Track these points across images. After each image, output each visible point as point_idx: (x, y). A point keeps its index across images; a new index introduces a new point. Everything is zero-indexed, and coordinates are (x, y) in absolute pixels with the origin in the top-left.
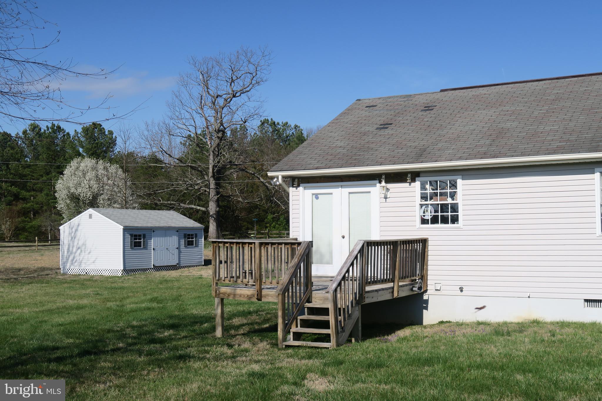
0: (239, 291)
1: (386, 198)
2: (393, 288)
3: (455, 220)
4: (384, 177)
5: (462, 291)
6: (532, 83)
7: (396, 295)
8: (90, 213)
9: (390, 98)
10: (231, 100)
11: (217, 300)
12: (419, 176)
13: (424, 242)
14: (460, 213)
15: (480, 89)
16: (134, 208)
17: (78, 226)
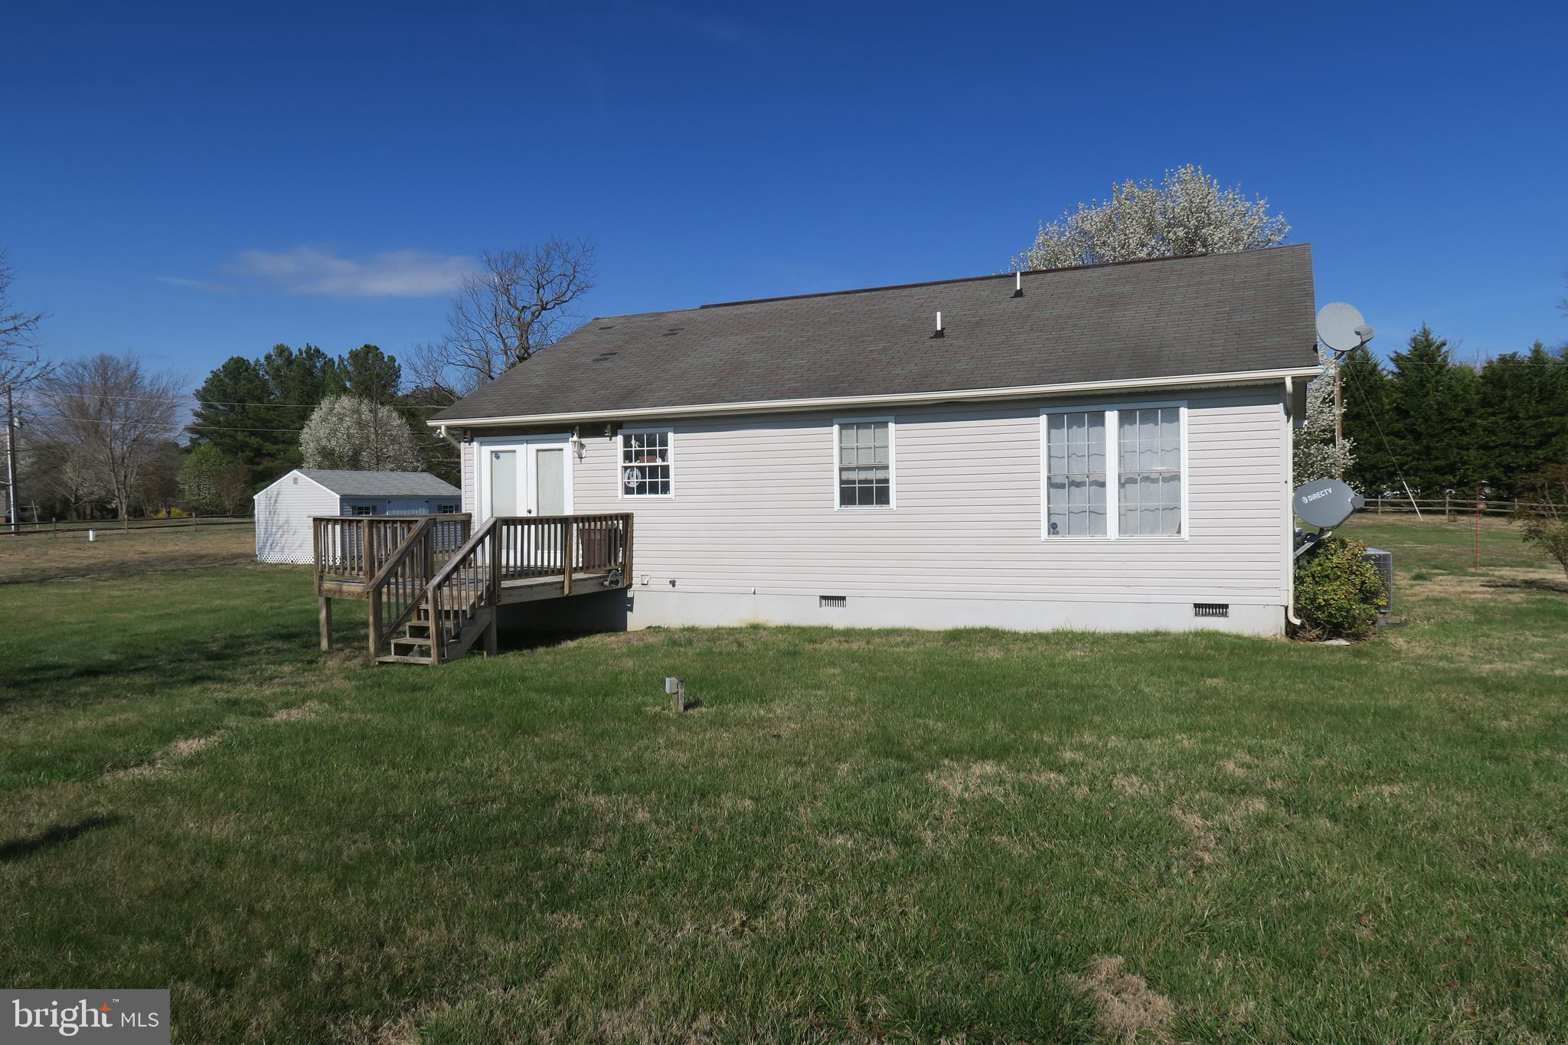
0: (346, 587)
1: (581, 458)
2: (563, 582)
3: (666, 488)
4: (577, 428)
5: (674, 585)
6: (815, 299)
7: (566, 591)
8: (295, 476)
9: (635, 316)
10: (540, 314)
11: (322, 601)
12: (621, 428)
13: (627, 518)
14: (672, 480)
15: (750, 305)
16: (415, 470)
17: (278, 494)
